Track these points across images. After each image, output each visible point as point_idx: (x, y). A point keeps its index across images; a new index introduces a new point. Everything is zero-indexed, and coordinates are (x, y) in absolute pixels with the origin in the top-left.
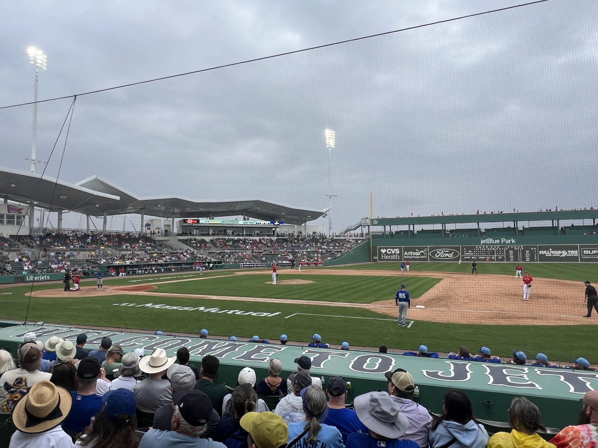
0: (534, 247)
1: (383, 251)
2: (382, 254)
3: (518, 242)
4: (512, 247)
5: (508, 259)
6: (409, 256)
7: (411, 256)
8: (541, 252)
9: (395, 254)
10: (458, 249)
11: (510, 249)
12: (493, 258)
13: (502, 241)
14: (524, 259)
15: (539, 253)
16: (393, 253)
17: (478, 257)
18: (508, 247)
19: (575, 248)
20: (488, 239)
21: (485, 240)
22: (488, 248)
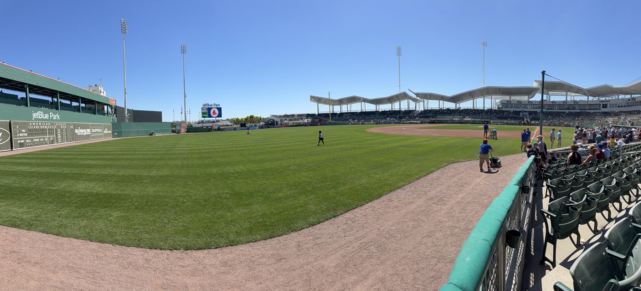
0: (71, 125)
3: (61, 119)
4: (59, 124)
5: (57, 140)
8: (76, 131)
11: (58, 127)
12: (46, 140)
13: (51, 116)
17: (32, 139)
19: (88, 127)
20: (39, 112)
21: (36, 113)
22: (41, 125)
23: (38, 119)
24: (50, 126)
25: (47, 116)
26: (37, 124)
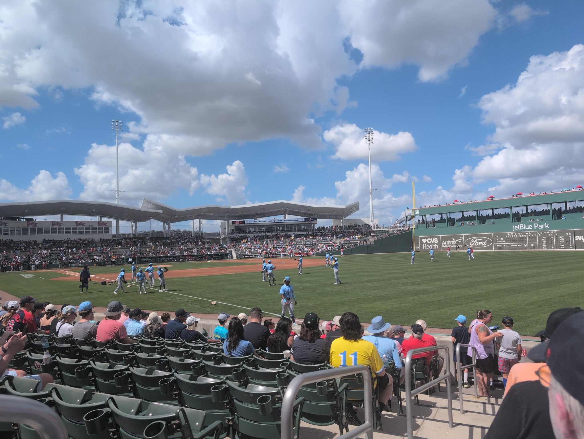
0: (568, 232)
1: (424, 241)
2: (423, 243)
4: (545, 233)
5: (541, 247)
6: (446, 245)
7: (448, 245)
8: (577, 238)
9: (434, 243)
10: (490, 236)
11: (543, 235)
12: (525, 246)
13: (535, 226)
14: (558, 246)
15: (575, 238)
16: (433, 242)
17: (510, 245)
18: (541, 233)
20: (520, 225)
21: (517, 226)
22: (520, 234)
23: (518, 230)
24: (531, 235)
25: (530, 227)
26: (515, 234)
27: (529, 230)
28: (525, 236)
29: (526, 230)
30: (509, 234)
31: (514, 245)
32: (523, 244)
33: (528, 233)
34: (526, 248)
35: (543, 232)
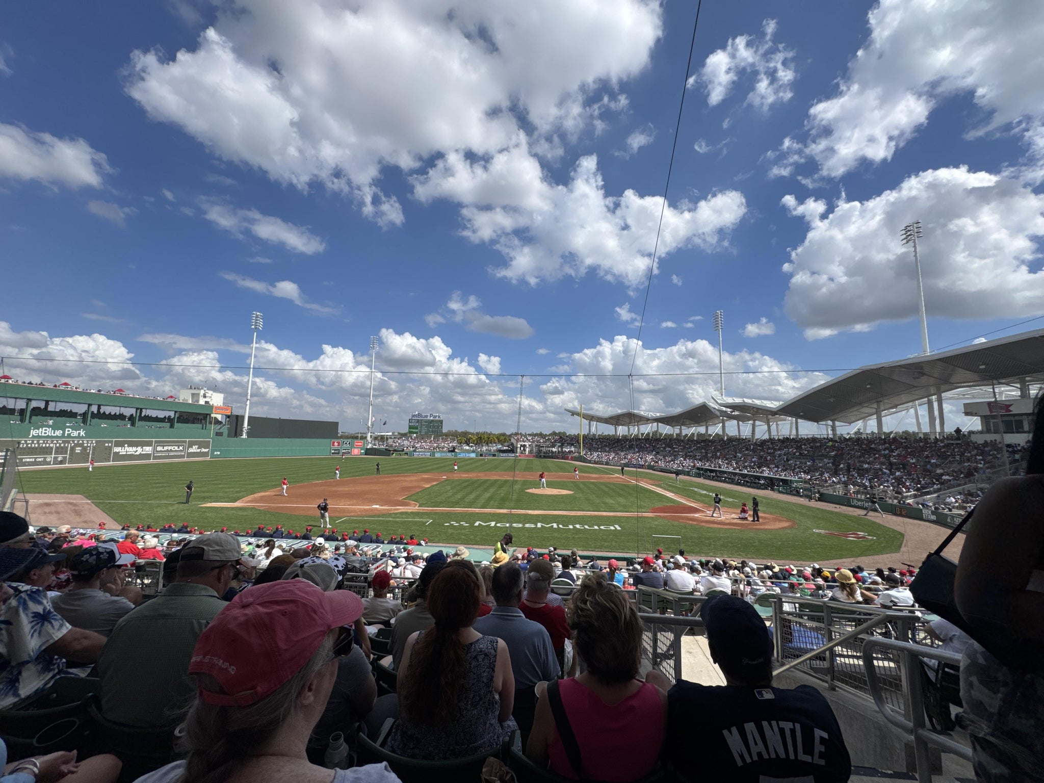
0: (108, 442)
3: (88, 436)
4: (80, 442)
5: (71, 461)
8: (117, 449)
11: (78, 445)
12: (48, 460)
13: (67, 432)
15: (113, 450)
18: (75, 442)
19: (149, 444)
20: (44, 428)
21: (38, 430)
22: (44, 443)
23: (38, 437)
24: (60, 444)
25: (59, 433)
26: (35, 442)
27: (57, 437)
28: (51, 445)
29: (52, 437)
30: (23, 442)
31: (28, 460)
32: (45, 458)
33: (57, 441)
34: (49, 463)
35: (78, 441)
